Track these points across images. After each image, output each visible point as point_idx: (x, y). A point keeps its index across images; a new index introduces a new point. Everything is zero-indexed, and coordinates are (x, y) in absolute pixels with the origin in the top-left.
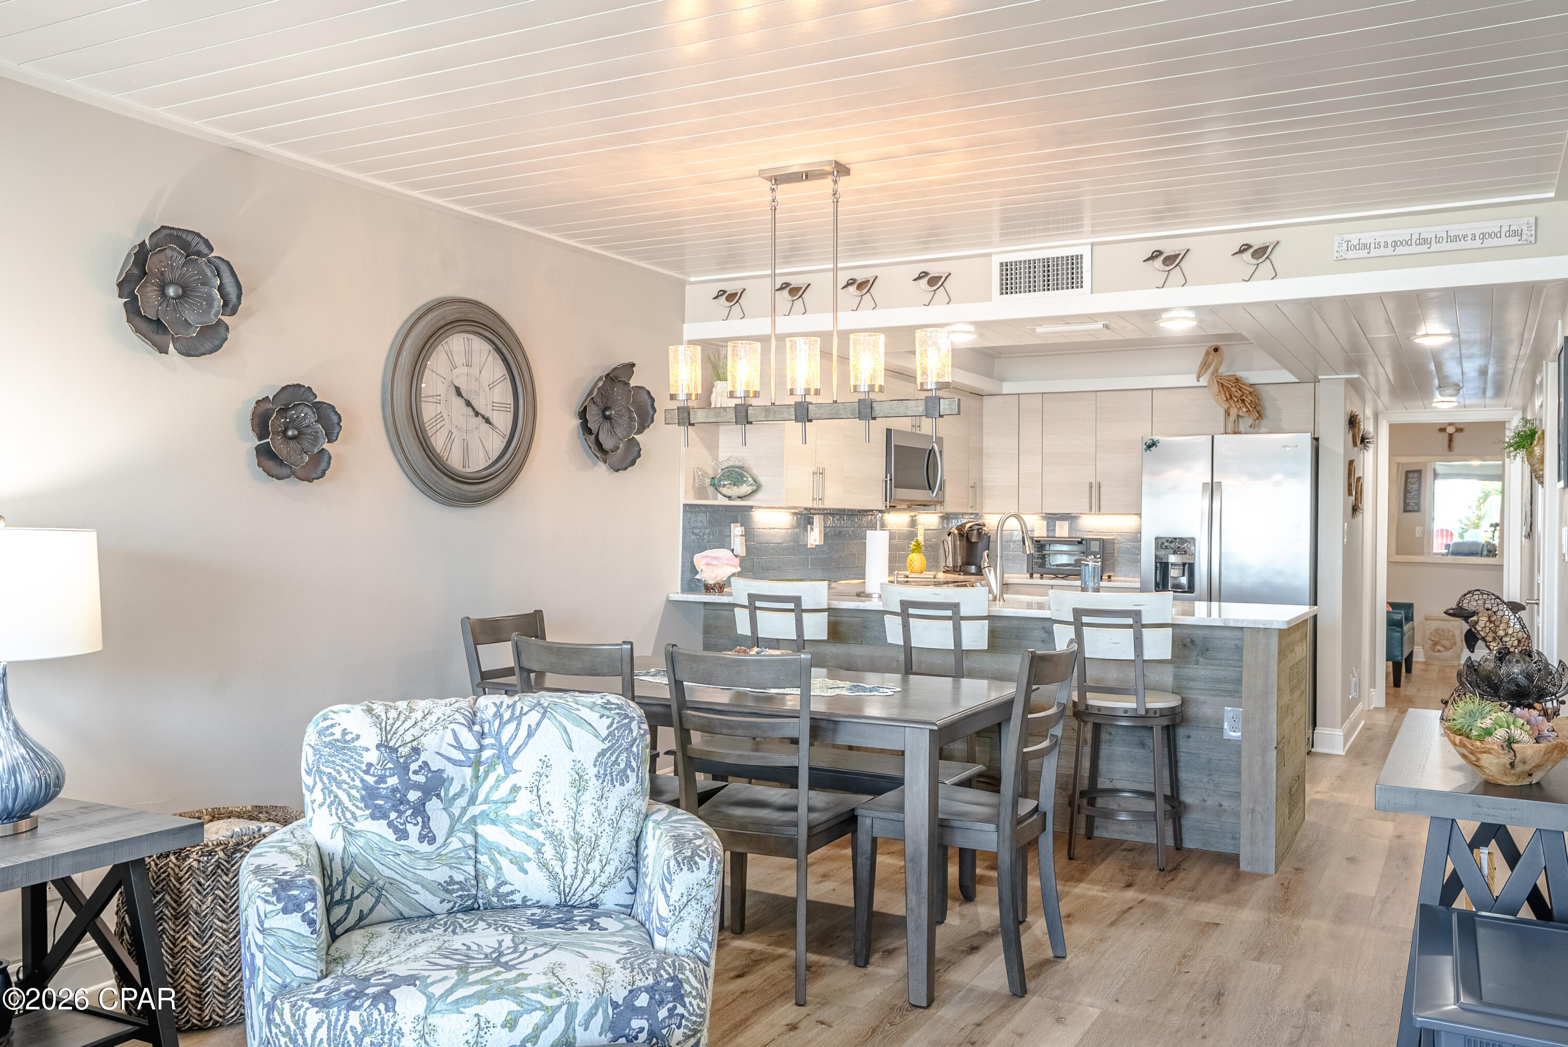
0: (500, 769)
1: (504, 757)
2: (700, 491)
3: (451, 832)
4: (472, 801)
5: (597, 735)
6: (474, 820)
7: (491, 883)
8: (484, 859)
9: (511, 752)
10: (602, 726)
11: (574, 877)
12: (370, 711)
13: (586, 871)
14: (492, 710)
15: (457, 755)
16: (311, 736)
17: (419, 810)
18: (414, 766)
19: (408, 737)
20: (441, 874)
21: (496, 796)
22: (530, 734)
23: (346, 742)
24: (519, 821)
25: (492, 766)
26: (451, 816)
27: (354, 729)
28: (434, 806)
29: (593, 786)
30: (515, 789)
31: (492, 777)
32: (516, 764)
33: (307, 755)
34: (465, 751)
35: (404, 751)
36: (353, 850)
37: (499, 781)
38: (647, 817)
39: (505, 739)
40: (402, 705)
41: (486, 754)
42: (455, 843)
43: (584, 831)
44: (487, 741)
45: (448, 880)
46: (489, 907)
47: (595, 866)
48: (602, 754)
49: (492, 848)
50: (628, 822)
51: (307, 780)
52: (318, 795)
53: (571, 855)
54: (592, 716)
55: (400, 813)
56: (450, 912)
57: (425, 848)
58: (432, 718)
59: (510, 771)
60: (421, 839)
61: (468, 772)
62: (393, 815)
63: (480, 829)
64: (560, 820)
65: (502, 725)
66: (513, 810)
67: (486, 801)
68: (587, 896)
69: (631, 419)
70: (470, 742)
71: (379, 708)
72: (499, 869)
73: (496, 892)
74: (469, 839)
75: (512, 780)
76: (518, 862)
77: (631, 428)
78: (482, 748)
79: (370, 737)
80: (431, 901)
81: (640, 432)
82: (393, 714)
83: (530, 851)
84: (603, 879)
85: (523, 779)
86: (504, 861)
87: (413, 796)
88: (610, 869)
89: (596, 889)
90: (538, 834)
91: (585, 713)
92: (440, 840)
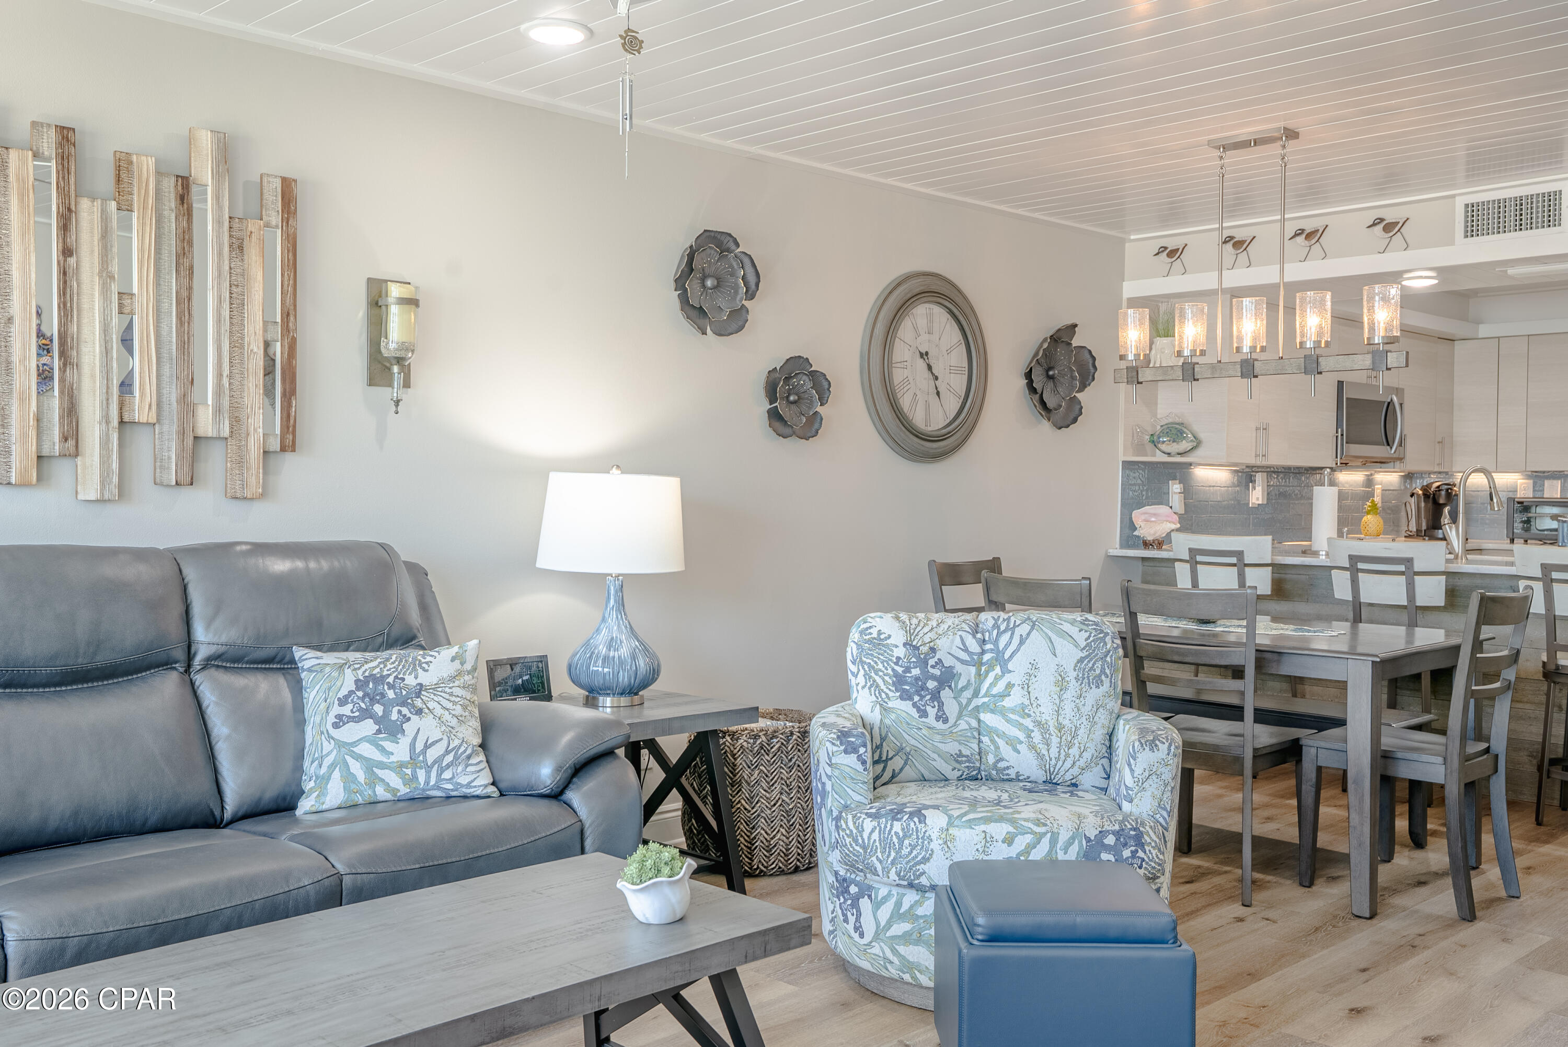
0: (998, 670)
1: (1001, 660)
3: (960, 716)
4: (976, 694)
5: (1076, 645)
6: (977, 708)
7: (991, 759)
8: (985, 739)
9: (1007, 656)
10: (1081, 638)
11: (1058, 759)
12: (897, 618)
13: (1067, 755)
14: (991, 622)
15: (964, 656)
16: (855, 635)
17: (936, 696)
18: (932, 662)
19: (927, 639)
20: (952, 748)
21: (995, 691)
22: (1022, 642)
23: (881, 640)
24: (1013, 711)
25: (991, 668)
26: (960, 704)
27: (887, 631)
28: (946, 694)
29: (1073, 686)
30: (1010, 686)
31: (991, 676)
32: (1010, 666)
33: (852, 650)
34: (970, 654)
35: (924, 649)
36: (887, 722)
37: (997, 679)
38: (1118, 717)
39: (1001, 645)
40: (921, 616)
41: (987, 657)
42: (963, 725)
43: (1066, 722)
44: (988, 647)
45: (958, 753)
46: (989, 778)
47: (1074, 751)
48: (1081, 660)
49: (992, 731)
50: (1103, 718)
51: (853, 668)
52: (861, 679)
53: (1055, 740)
54: (1073, 631)
55: (922, 697)
56: (959, 779)
57: (940, 725)
58: (944, 626)
59: (1005, 671)
60: (938, 718)
61: (973, 670)
62: (916, 698)
63: (982, 716)
64: (1046, 711)
65: (1000, 634)
66: (1007, 703)
67: (985, 696)
68: (1068, 777)
69: (1073, 378)
70: (974, 646)
71: (904, 616)
72: (997, 748)
73: (995, 766)
74: (974, 723)
75: (1008, 678)
76: (1013, 743)
77: (1072, 387)
78: (983, 652)
79: (898, 638)
80: (946, 769)
81: (1081, 390)
82: (914, 621)
83: (1021, 736)
84: (1082, 763)
85: (1016, 678)
86: (1001, 742)
87: (931, 684)
88: (1087, 755)
89: (1075, 771)
90: (1028, 722)
91: (1067, 627)
92: (952, 721)
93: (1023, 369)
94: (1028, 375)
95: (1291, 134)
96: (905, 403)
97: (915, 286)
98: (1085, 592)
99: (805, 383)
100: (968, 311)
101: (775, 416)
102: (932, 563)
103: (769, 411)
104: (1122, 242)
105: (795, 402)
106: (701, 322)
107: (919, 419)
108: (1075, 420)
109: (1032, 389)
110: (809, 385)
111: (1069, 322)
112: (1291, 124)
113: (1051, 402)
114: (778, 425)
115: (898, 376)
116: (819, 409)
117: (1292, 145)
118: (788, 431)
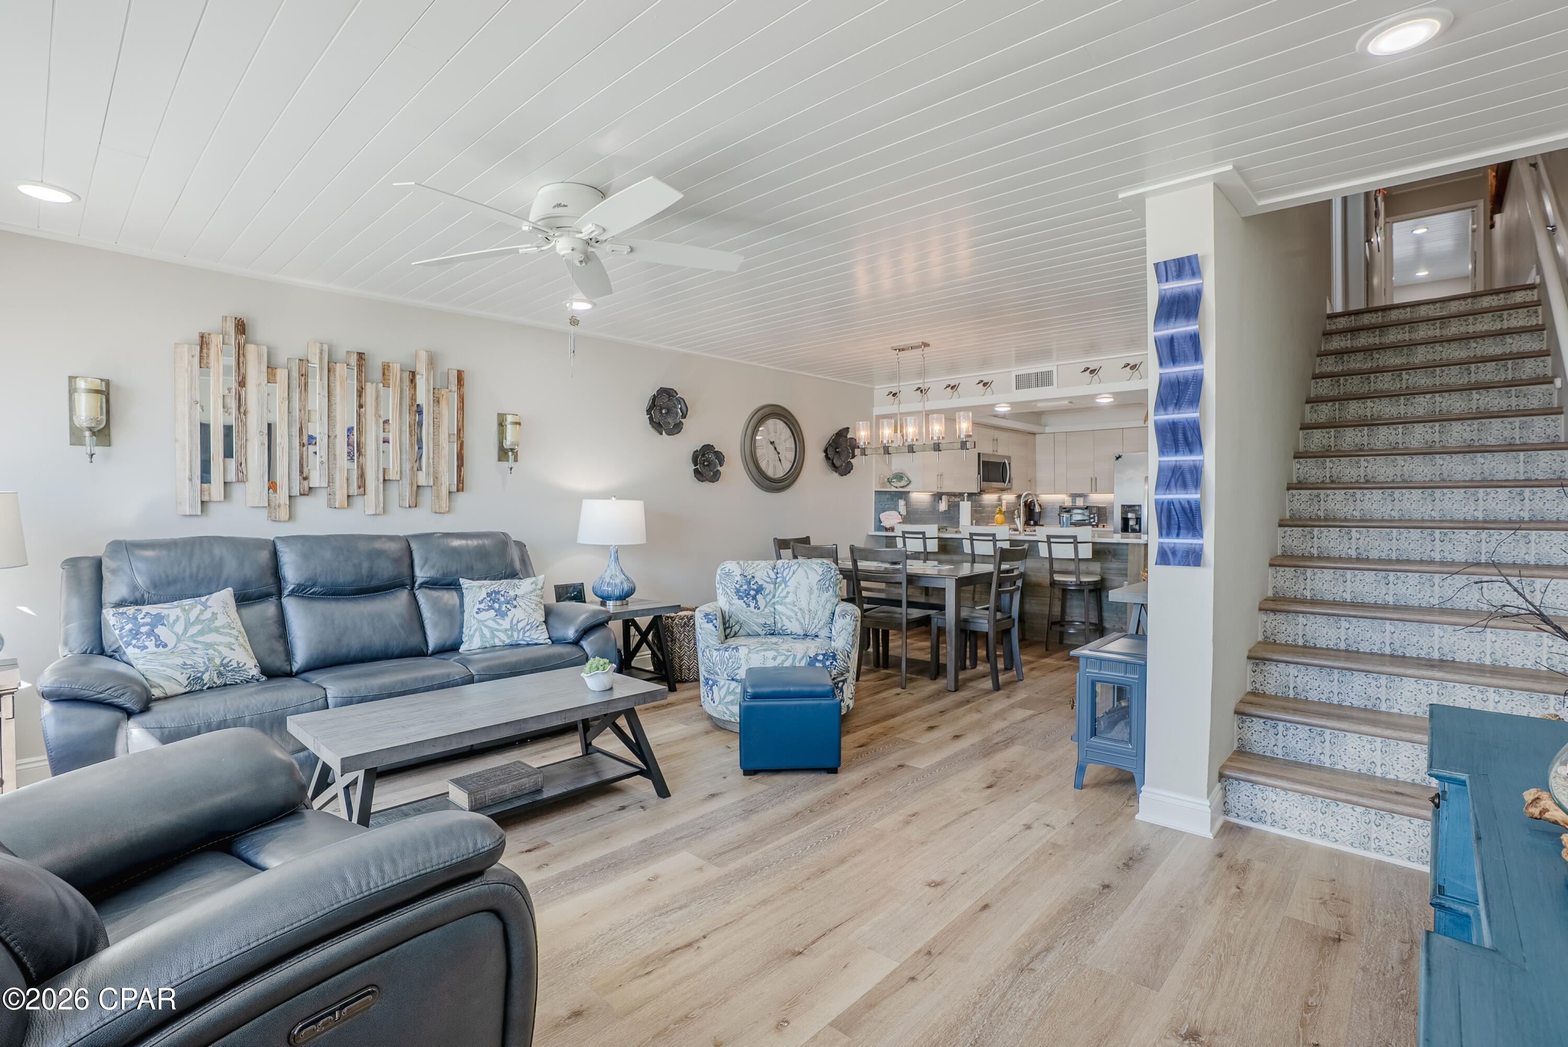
0: (783, 586)
1: (785, 581)
2: (883, 485)
3: (766, 606)
4: (774, 597)
5: (818, 574)
6: (774, 603)
7: (779, 626)
8: (777, 617)
9: (787, 579)
10: (820, 571)
11: (809, 625)
12: (738, 563)
13: (813, 623)
14: (781, 564)
15: (768, 580)
16: (719, 571)
17: (754, 598)
18: (752, 583)
19: (751, 572)
20: (762, 621)
21: (782, 595)
22: (794, 573)
24: (789, 604)
25: (780, 585)
26: (766, 601)
27: (732, 569)
28: (759, 597)
29: (816, 592)
30: (788, 593)
31: (780, 588)
32: (788, 584)
33: (718, 577)
34: (771, 579)
35: (749, 577)
36: (732, 610)
37: (783, 590)
38: (837, 605)
39: (785, 575)
40: (750, 562)
41: (779, 580)
42: (767, 610)
43: (812, 608)
44: (779, 576)
46: (779, 634)
47: (816, 621)
48: (820, 581)
49: (780, 613)
50: (829, 607)
51: (717, 586)
52: (720, 591)
53: (807, 616)
54: (817, 567)
55: (748, 598)
56: (765, 634)
57: (756, 611)
58: (759, 567)
59: (786, 586)
60: (755, 608)
61: (772, 586)
62: (745, 599)
63: (776, 607)
64: (804, 605)
65: (784, 570)
66: (787, 600)
67: (778, 597)
68: (813, 632)
69: (849, 452)
70: (773, 575)
71: (741, 562)
72: (782, 620)
73: (781, 629)
74: (772, 610)
75: (787, 589)
76: (789, 618)
77: (848, 457)
78: (777, 578)
79: (737, 572)
80: (759, 630)
81: (852, 458)
82: (746, 564)
83: (793, 615)
84: (819, 626)
85: (791, 588)
86: (784, 618)
87: (752, 593)
88: (822, 623)
89: (816, 630)
90: (796, 609)
91: (814, 566)
92: (761, 609)
93: (823, 448)
94: (826, 451)
95: (926, 345)
96: (763, 465)
97: (767, 411)
98: (835, 551)
99: (712, 456)
100: (794, 422)
101: (696, 472)
102: (775, 539)
103: (694, 470)
104: (872, 389)
105: (707, 465)
106: (659, 429)
107: (770, 473)
108: (849, 472)
109: (827, 457)
110: (714, 457)
111: (845, 427)
112: (926, 341)
113: (837, 463)
114: (699, 476)
115: (759, 453)
116: (719, 468)
117: (927, 349)
118: (704, 479)
